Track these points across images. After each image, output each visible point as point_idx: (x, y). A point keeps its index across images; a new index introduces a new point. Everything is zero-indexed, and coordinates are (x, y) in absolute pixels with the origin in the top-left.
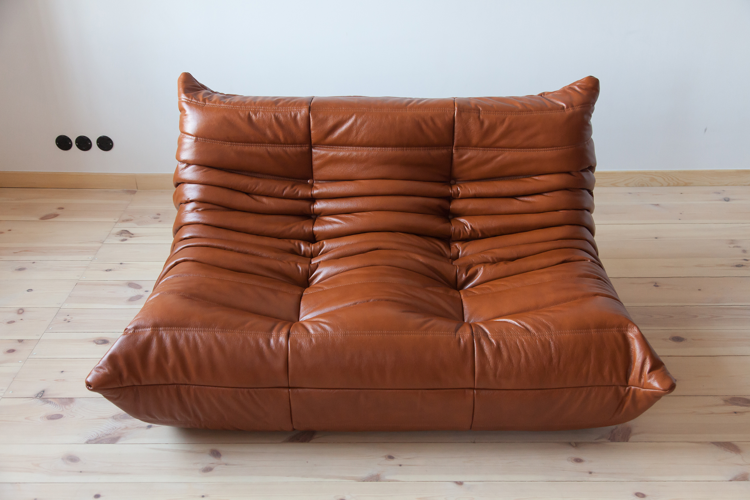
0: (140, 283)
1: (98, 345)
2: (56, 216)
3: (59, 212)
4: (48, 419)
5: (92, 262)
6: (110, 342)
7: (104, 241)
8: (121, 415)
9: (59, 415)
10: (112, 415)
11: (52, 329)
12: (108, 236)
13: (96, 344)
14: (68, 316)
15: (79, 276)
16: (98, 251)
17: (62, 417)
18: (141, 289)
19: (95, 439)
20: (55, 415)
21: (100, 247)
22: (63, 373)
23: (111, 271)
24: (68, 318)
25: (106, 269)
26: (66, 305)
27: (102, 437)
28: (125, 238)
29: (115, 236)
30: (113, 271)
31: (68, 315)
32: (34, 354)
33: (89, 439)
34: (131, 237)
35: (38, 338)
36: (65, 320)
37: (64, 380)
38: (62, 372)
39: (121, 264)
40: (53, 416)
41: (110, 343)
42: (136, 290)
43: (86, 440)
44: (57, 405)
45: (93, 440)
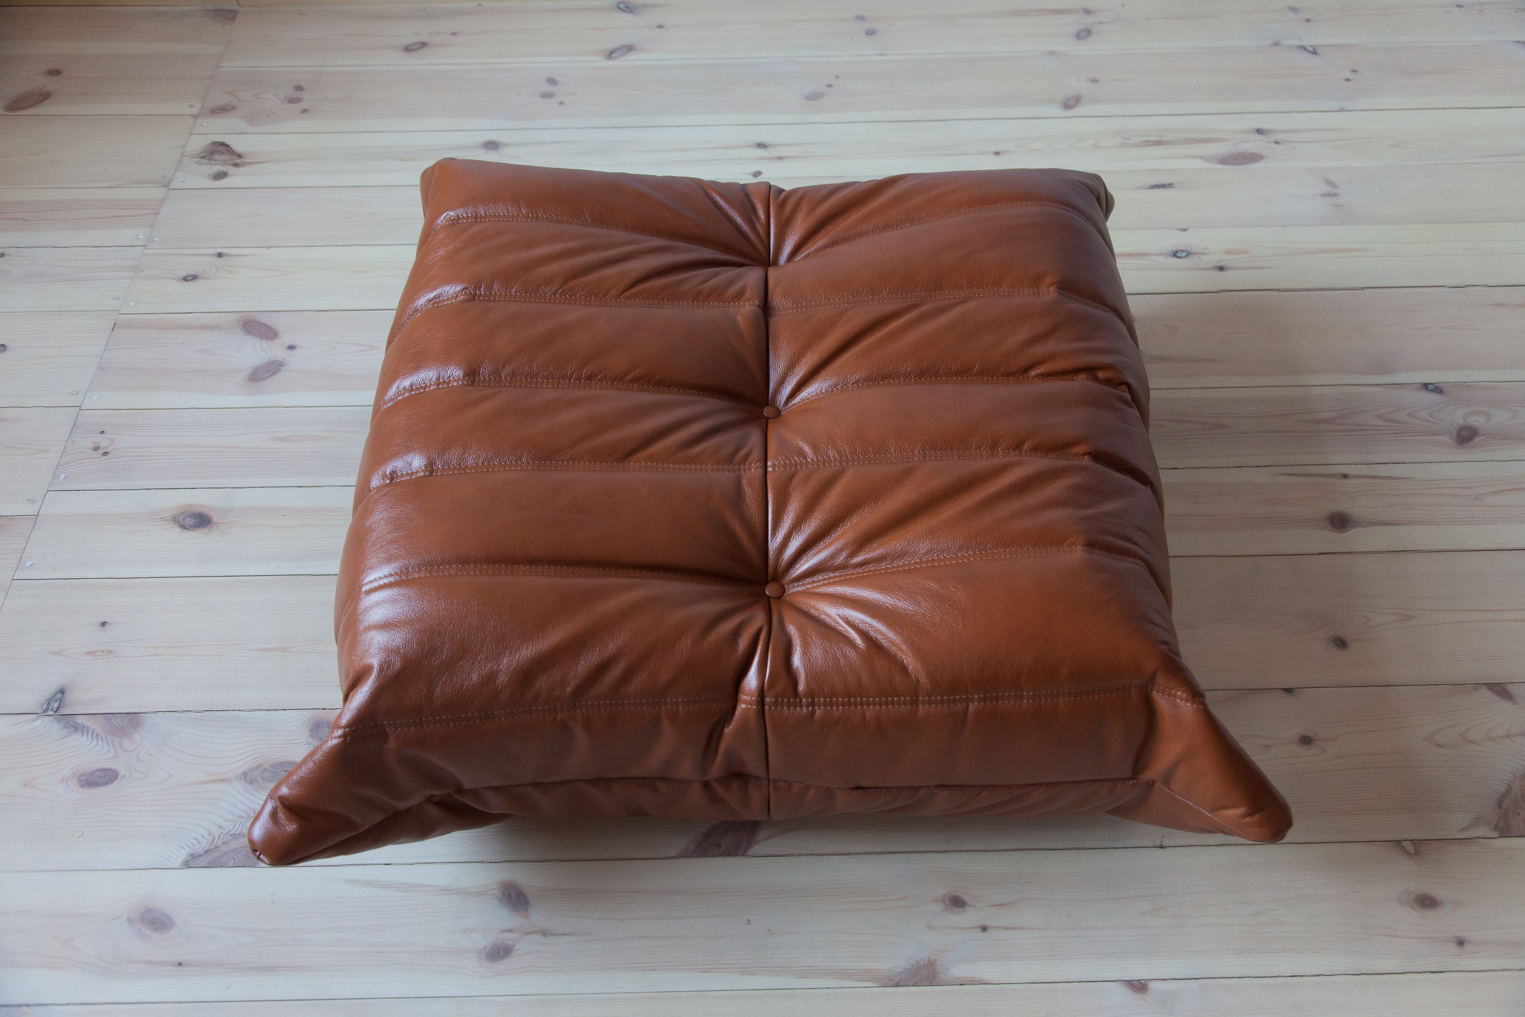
0: (275, 321)
1: (187, 533)
2: (43, 97)
3: (50, 84)
4: (83, 786)
5: (146, 251)
6: (214, 520)
7: (170, 181)
8: (265, 770)
9: (109, 770)
10: (241, 771)
11: (65, 478)
12: (180, 162)
13: (180, 530)
14: (102, 435)
15: (117, 299)
16: (157, 213)
17: (116, 778)
18: (277, 341)
19: (206, 852)
20: (98, 770)
21: (163, 201)
22: (107, 626)
23: (195, 281)
24: (103, 441)
25: (185, 273)
26: (95, 397)
27: (224, 843)
28: (222, 169)
29: (197, 163)
30: (201, 280)
31: (102, 432)
32: (28, 564)
33: (191, 851)
34: (236, 165)
35: (32, 509)
36: (96, 449)
37: (110, 652)
38: (104, 624)
39: (220, 255)
40: (92, 773)
41: (214, 526)
42: (266, 344)
43: (182, 856)
44: (100, 736)
45: (201, 856)
